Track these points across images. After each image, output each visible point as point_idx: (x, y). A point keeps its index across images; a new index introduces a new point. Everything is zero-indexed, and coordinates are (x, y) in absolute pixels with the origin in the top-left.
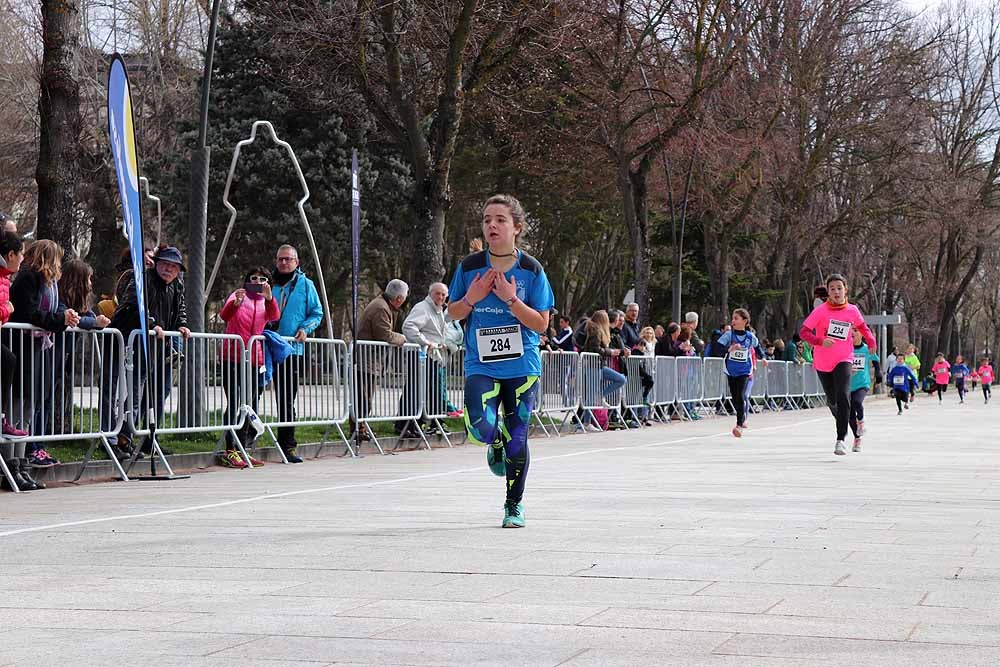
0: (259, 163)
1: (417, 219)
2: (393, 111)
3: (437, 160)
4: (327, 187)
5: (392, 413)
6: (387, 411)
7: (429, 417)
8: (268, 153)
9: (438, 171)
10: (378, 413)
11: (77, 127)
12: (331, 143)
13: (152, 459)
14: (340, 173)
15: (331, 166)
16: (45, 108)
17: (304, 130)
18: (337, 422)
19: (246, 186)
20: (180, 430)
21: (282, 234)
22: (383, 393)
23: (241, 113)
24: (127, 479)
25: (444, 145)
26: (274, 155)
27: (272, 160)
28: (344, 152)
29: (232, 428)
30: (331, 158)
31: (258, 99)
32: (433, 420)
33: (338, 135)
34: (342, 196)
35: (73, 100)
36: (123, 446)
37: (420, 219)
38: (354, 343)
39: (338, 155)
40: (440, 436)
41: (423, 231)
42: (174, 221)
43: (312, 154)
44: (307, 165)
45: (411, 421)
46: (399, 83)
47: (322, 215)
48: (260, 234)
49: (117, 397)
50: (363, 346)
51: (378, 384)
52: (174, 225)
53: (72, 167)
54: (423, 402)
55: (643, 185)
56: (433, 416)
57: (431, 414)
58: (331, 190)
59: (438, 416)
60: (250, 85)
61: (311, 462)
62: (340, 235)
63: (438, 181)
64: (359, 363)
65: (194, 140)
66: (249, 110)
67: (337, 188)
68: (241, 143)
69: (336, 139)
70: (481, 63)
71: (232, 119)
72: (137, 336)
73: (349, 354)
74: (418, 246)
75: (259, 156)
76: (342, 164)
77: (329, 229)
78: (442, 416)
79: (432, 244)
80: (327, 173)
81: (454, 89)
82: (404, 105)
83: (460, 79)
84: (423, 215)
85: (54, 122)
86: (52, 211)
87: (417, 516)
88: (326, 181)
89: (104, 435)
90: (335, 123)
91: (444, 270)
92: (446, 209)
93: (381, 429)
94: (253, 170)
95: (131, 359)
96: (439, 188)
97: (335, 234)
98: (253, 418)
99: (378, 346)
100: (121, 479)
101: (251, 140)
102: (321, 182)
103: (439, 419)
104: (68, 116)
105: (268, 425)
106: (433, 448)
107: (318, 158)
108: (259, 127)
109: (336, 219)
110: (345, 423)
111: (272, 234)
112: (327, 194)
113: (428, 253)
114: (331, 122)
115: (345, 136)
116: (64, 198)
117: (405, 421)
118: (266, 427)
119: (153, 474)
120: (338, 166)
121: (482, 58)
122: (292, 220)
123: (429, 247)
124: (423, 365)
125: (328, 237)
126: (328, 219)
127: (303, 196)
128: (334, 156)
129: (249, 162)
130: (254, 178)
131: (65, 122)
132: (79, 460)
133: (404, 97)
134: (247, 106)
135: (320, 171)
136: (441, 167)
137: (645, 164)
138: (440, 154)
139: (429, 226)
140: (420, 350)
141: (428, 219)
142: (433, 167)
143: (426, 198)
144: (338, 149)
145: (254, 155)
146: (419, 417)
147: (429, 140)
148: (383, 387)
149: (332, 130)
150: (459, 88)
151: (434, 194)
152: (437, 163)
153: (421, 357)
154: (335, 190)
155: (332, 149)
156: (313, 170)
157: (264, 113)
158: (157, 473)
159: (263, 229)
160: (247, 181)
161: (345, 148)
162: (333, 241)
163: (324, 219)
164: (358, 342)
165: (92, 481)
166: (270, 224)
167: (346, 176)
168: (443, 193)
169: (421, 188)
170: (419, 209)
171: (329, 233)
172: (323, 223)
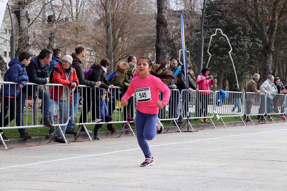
0: (218, 41)
1: (264, 57)
2: (257, 25)
3: (270, 39)
4: (237, 47)
5: (257, 113)
6: (255, 112)
7: (268, 114)
8: (220, 38)
9: (270, 42)
10: (253, 113)
11: (166, 33)
12: (239, 35)
13: (188, 126)
14: (241, 43)
16: (158, 27)
17: (231, 31)
18: (241, 116)
19: (214, 48)
20: (195, 118)
21: (224, 61)
22: (254, 107)
23: (212, 27)
24: (181, 132)
25: (272, 35)
26: (222, 38)
27: (221, 40)
28: (242, 37)
29: (210, 117)
30: (239, 39)
31: (217, 22)
32: (269, 115)
33: (241, 32)
35: (165, 25)
36: (180, 122)
37: (265, 56)
38: (245, 93)
39: (241, 38)
40: (271, 120)
41: (266, 60)
42: (193, 58)
43: (233, 38)
44: (231, 41)
45: (262, 115)
46: (258, 17)
48: (218, 61)
49: (178, 109)
50: (248, 94)
51: (252, 104)
52: (194, 59)
53: (165, 44)
54: (266, 110)
56: (269, 114)
60: (215, 19)
61: (233, 127)
62: (241, 61)
63: (270, 45)
64: (247, 98)
65: (199, 35)
66: (215, 26)
67: (240, 48)
68: (212, 35)
69: (240, 33)
70: (283, 10)
71: (210, 28)
72: (183, 91)
73: (244, 96)
74: (264, 64)
75: (218, 39)
76: (242, 41)
77: (238, 59)
78: (271, 114)
79: (268, 64)
80: (237, 43)
81: (275, 18)
82: (260, 23)
83: (277, 15)
84: (266, 55)
85: (160, 31)
86: (160, 56)
87: (264, 144)
88: (237, 45)
89: (174, 119)
90: (240, 29)
91: (272, 71)
92: (273, 53)
93: (253, 118)
94: (216, 43)
95: (182, 98)
96: (270, 48)
97: (240, 61)
98: (216, 114)
99: (252, 94)
100: (179, 132)
101: (215, 34)
102: (236, 46)
103: (271, 115)
104: (164, 29)
105: (221, 116)
106: (269, 123)
107: (235, 39)
108: (218, 30)
109: (240, 56)
110: (243, 116)
111: (221, 61)
112: (237, 49)
113: (268, 66)
114: (239, 28)
115: (243, 33)
116: (163, 53)
117: (261, 115)
118: (220, 117)
119: (188, 130)
120: (240, 41)
121: (283, 9)
122: (227, 57)
123: (267, 65)
124: (266, 99)
125: (238, 62)
126: (237, 57)
127: (230, 50)
128: (239, 38)
129: (215, 41)
130: (216, 45)
131: (163, 31)
132: (168, 126)
133: (260, 21)
134: (215, 25)
135: (235, 43)
136: (271, 41)
138: (271, 37)
139: (267, 58)
140: (265, 95)
141: (267, 56)
142: (269, 41)
143: (267, 50)
144: (241, 37)
145: (216, 39)
146: (265, 114)
147: (268, 33)
148: (254, 105)
149: (239, 31)
150: (277, 18)
151: (269, 49)
152: (270, 40)
153: (265, 97)
155: (239, 36)
156: (233, 43)
157: (219, 26)
158: (189, 130)
159: (219, 60)
160: (214, 46)
161: (242, 36)
162: (239, 63)
164: (247, 92)
165: (171, 132)
166: (221, 58)
167: (243, 44)
168: (272, 49)
169: (265, 47)
170: (264, 54)
171: (238, 61)
172: (236, 58)
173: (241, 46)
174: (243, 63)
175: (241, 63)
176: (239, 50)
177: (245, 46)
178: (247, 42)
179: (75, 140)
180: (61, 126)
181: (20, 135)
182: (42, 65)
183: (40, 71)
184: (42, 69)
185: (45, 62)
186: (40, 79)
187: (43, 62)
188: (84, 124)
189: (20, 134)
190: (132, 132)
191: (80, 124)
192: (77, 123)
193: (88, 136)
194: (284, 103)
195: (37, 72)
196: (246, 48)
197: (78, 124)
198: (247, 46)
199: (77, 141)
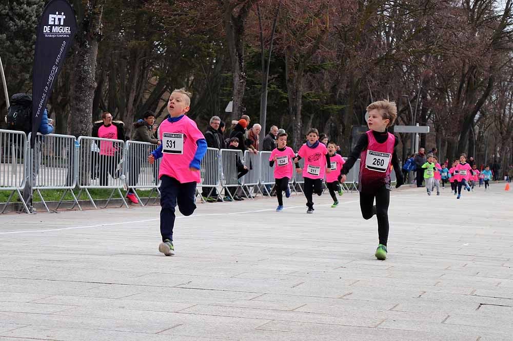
1: (78, 47)
4: (12, 19)
5: (55, 184)
6: (50, 183)
7: (81, 187)
9: (94, 13)
14: (21, 9)
15: (15, 3)
18: (18, 188)
22: (47, 170)
32: (84, 189)
34: (22, 25)
37: (80, 47)
41: (82, 56)
47: (8, 39)
54: (76, 176)
55: (242, 26)
56: (84, 187)
57: (82, 185)
58: (14, 21)
59: (87, 186)
62: (19, 54)
63: (94, 21)
67: (19, 20)
73: (28, 142)
74: (78, 66)
77: (11, 49)
78: (90, 187)
79: (88, 65)
80: (12, 9)
84: (82, 45)
88: (10, 14)
91: (96, 85)
92: (99, 41)
96: (94, 26)
97: (16, 53)
102: (7, 14)
103: (88, 189)
106: (83, 210)
109: (17, 42)
113: (86, 72)
123: (86, 68)
125: (11, 55)
136: (97, 11)
137: (244, 12)
139: (86, 52)
140: (77, 141)
141: (86, 47)
142: (91, 10)
143: (85, 33)
146: (74, 186)
151: (91, 30)
152: (94, 8)
153: (76, 145)
154: (17, 20)
162: (14, 58)
163: (9, 42)
167: (26, 11)
168: (98, 29)
169: (82, 25)
170: (79, 40)
171: (12, 53)
172: (8, 44)
173: (21, 16)
174: (23, 60)
175: (18, 58)
176: (16, 25)
177: (31, 16)
178: (35, 6)
194: (121, 161)
196: (34, 22)
198: (37, 16)
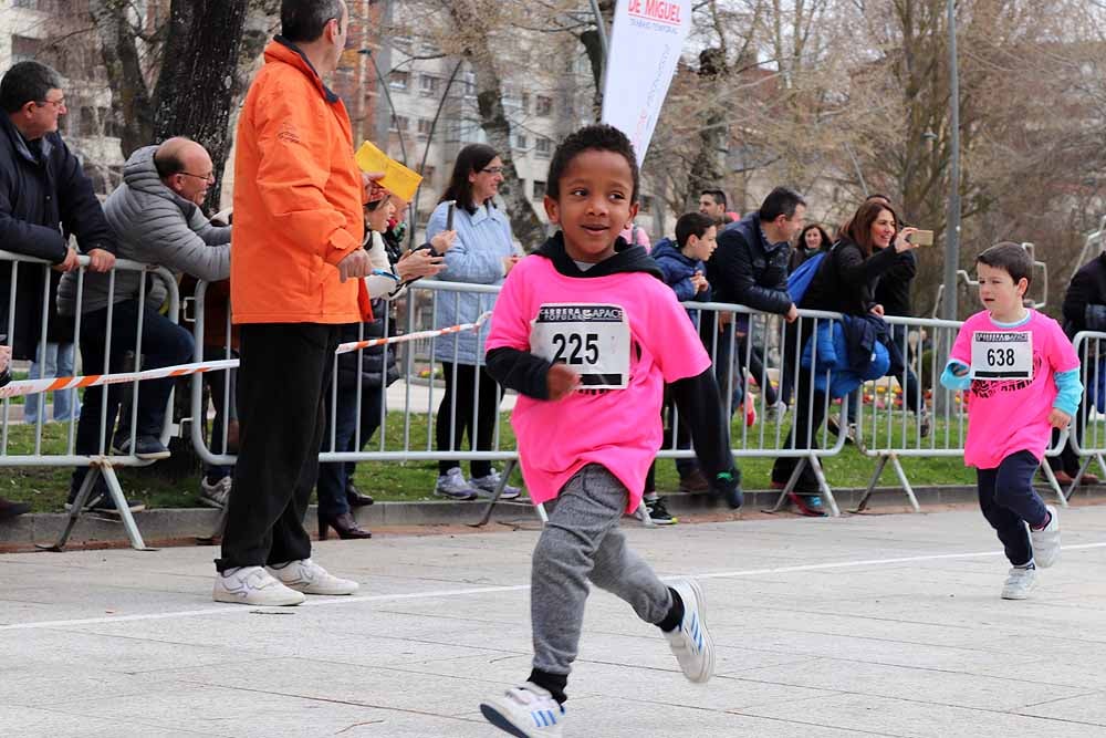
179: (862, 506)
180: (819, 459)
181: (678, 481)
182: (767, 243)
183: (760, 263)
184: (768, 256)
185: (780, 233)
186: (767, 292)
187: (769, 233)
188: (895, 452)
189: (682, 478)
190: (1056, 491)
191: (879, 454)
192: (871, 449)
193: (908, 495)
195: (754, 268)
197: (872, 452)
199: (864, 511)
